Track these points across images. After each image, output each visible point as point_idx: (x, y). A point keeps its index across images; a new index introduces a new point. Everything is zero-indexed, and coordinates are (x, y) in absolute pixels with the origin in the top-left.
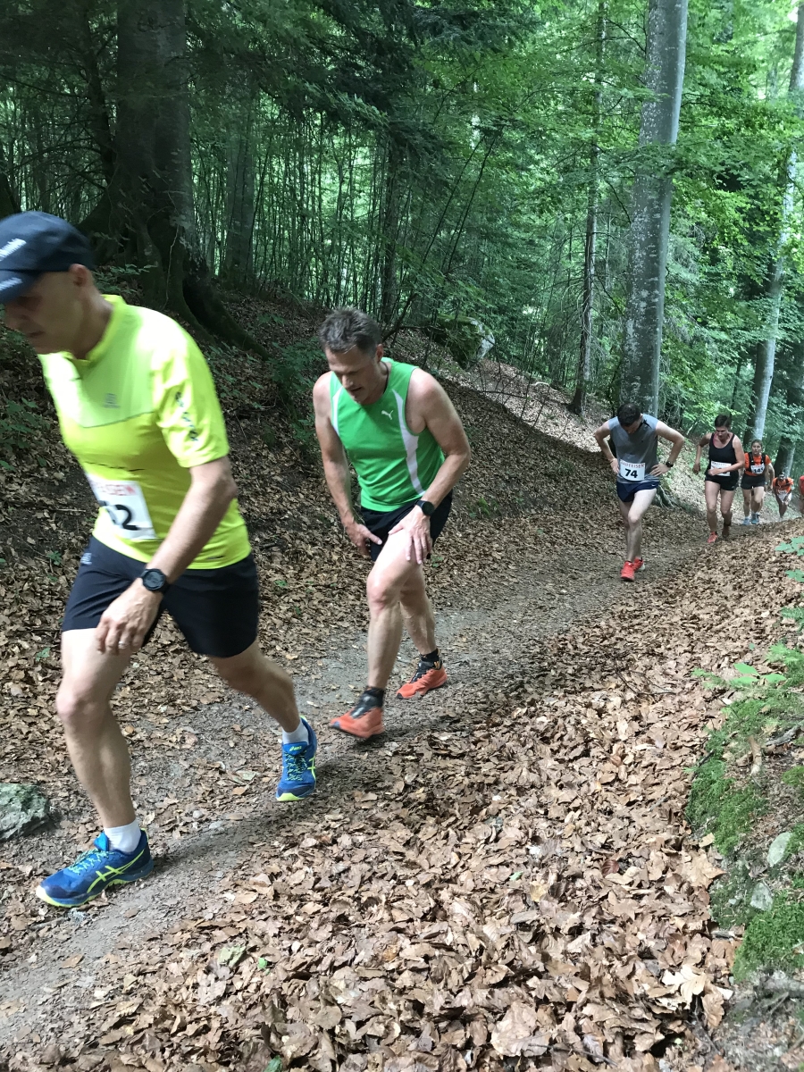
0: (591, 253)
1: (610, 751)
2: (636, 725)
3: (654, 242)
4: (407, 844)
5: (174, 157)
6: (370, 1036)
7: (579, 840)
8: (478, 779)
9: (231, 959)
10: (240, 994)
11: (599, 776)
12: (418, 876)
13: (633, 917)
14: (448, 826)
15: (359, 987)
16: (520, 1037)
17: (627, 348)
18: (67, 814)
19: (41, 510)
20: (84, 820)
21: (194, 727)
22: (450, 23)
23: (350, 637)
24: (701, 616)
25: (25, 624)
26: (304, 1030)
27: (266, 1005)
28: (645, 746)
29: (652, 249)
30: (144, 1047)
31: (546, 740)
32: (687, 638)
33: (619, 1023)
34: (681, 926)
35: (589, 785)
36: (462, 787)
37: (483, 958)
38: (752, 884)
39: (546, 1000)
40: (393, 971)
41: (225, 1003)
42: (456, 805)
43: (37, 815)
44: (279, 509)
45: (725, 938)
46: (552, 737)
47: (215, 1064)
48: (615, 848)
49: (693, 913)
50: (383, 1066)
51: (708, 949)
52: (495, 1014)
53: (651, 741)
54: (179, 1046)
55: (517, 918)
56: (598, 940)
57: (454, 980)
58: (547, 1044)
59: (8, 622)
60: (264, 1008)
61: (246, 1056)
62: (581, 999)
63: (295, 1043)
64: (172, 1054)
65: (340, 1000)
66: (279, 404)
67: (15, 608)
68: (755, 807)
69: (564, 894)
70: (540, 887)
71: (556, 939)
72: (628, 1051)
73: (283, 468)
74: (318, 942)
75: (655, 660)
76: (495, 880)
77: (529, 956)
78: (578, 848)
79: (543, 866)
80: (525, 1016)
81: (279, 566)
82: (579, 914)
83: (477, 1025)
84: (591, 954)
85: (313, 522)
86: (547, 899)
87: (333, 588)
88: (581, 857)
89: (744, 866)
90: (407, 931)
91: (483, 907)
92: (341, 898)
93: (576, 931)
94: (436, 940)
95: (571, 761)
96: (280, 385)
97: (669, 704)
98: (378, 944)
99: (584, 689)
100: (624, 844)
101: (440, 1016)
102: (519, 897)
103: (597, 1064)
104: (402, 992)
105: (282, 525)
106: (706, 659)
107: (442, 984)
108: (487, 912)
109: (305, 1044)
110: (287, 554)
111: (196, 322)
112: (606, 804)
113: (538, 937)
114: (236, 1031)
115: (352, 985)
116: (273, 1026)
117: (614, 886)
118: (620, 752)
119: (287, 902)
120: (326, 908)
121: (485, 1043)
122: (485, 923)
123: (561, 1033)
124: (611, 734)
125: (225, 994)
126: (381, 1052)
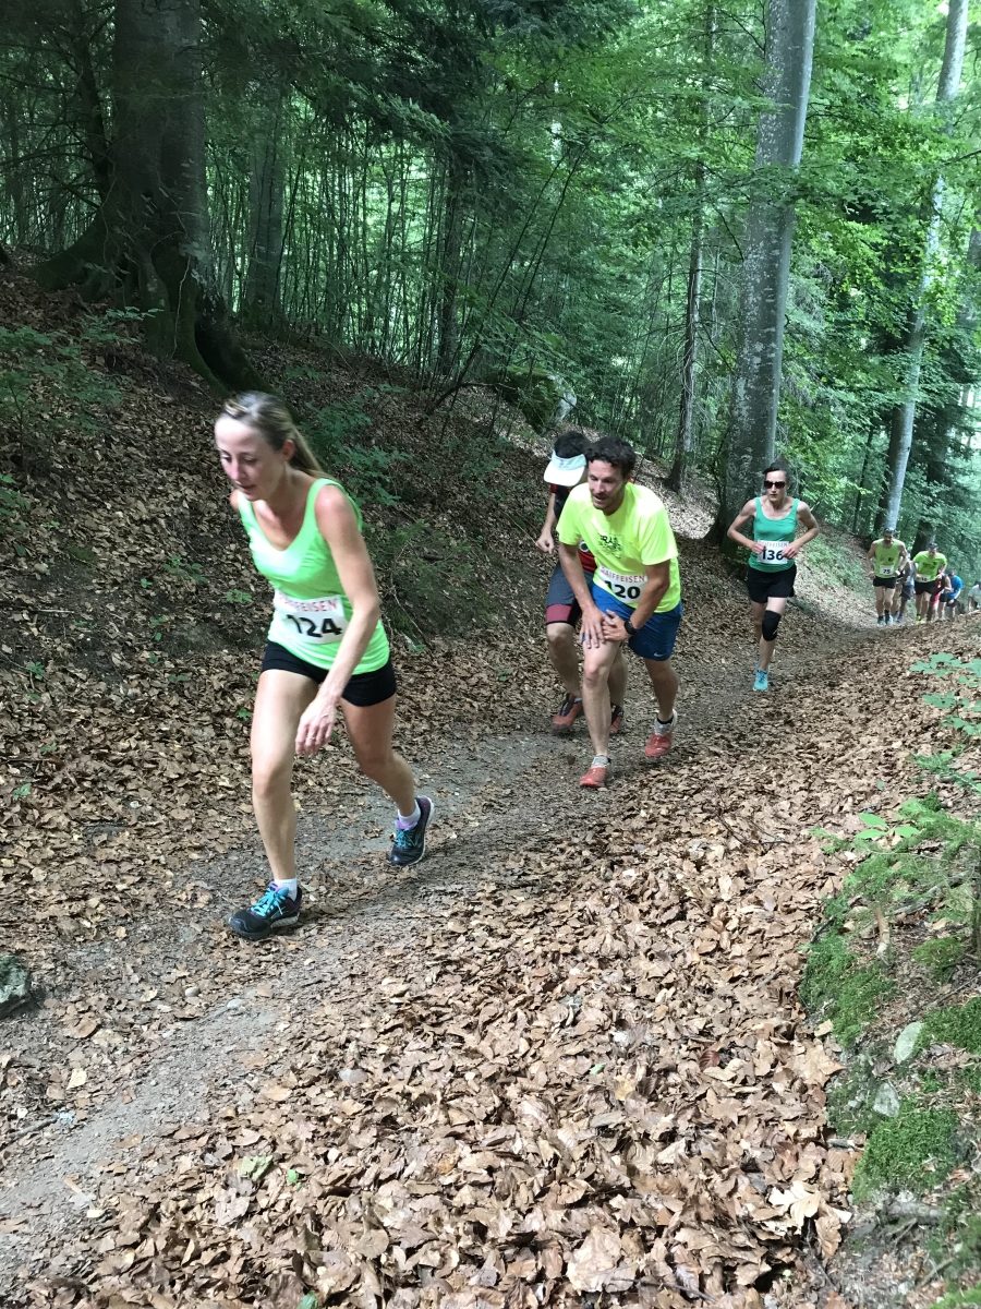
0: (695, 295)
1: (710, 913)
2: (741, 881)
3: (772, 284)
4: (469, 1027)
5: (184, 170)
6: (423, 1266)
7: (673, 1025)
8: (554, 947)
9: (255, 1171)
10: (265, 1214)
11: (697, 944)
12: (481, 1068)
13: (736, 1121)
14: (517, 1005)
15: (410, 1205)
16: (602, 1269)
17: (736, 413)
18: (53, 990)
19: (20, 610)
20: (74, 999)
21: (208, 881)
22: (528, 11)
24: (820, 745)
26: (344, 1259)
27: (298, 1228)
28: (752, 908)
29: (770, 292)
30: (149, 1280)
31: (633, 899)
32: (803, 773)
33: (718, 1251)
34: (792, 1133)
35: (685, 955)
36: (529, 959)
37: (558, 1170)
38: (876, 1083)
39: (632, 1224)
40: (450, 1185)
41: (248, 1225)
42: (526, 979)
43: (16, 992)
45: (843, 1147)
46: (642, 894)
47: (236, 1301)
48: (716, 1035)
49: (807, 1116)
50: (439, 1303)
51: (824, 1161)
52: (571, 1240)
53: (759, 903)
54: (192, 1278)
55: (598, 1121)
56: (694, 1148)
57: (523, 1197)
58: (633, 1277)
60: (296, 1233)
61: (274, 1291)
62: (673, 1222)
63: (333, 1275)
64: (184, 1287)
65: (387, 1222)
68: (881, 989)
69: (654, 1092)
70: (626, 1084)
71: (644, 1146)
72: (728, 1285)
74: (359, 1149)
75: (765, 799)
76: (572, 1073)
77: (612, 1168)
78: (671, 1035)
79: (630, 1056)
80: (608, 1243)
82: (672, 1116)
83: (550, 1253)
84: (685, 1165)
86: (634, 1097)
88: (674, 1045)
89: (866, 1062)
90: (467, 1136)
91: (558, 1107)
92: (387, 1095)
93: (669, 1137)
94: (502, 1148)
95: (663, 925)
97: (781, 855)
98: (432, 1153)
99: (679, 834)
100: (727, 1030)
101: (507, 1242)
102: (601, 1095)
103: (691, 1301)
104: (461, 1211)
106: (825, 800)
107: (509, 1200)
108: (563, 1113)
109: (345, 1277)
111: (211, 375)
112: (705, 980)
113: (623, 1145)
114: (261, 1260)
115: (401, 1204)
116: (306, 1254)
117: (714, 1082)
118: (723, 915)
119: (321, 1100)
120: (370, 1108)
121: (559, 1276)
122: (560, 1127)
123: (649, 1264)
124: (712, 892)
125: (247, 1213)
126: (436, 1286)
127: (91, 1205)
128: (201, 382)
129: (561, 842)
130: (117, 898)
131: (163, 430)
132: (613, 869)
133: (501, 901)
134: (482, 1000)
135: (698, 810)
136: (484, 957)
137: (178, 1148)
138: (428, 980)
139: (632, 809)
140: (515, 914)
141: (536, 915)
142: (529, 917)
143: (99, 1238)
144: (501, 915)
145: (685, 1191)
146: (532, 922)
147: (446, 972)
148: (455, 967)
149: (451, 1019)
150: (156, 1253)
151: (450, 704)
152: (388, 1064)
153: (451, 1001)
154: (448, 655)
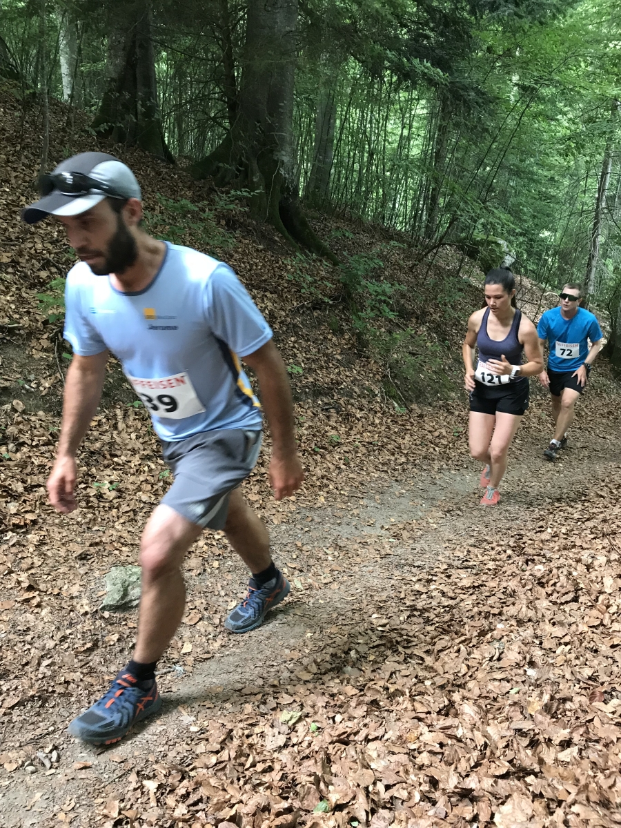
0: (604, 190)
1: (596, 600)
2: (620, 582)
4: (427, 652)
5: (281, 107)
6: (396, 798)
7: (569, 670)
8: (486, 609)
9: (290, 720)
10: (296, 747)
11: (586, 619)
12: (435, 679)
13: (615, 741)
14: (460, 643)
15: (388, 758)
16: (519, 821)
22: (506, 2)
23: (385, 484)
25: (154, 451)
26: (346, 784)
27: (318, 760)
30: (225, 775)
31: (542, 584)
33: (601, 822)
35: (577, 626)
36: (470, 614)
37: (488, 752)
39: (541, 796)
40: (414, 750)
41: (285, 752)
42: (467, 627)
44: (337, 380)
46: (547, 582)
47: (277, 797)
48: (600, 681)
50: (407, 822)
52: (496, 798)
54: (250, 778)
55: (515, 725)
56: (584, 754)
57: (463, 766)
59: (142, 448)
60: (316, 762)
61: (301, 795)
62: (570, 799)
63: (339, 792)
64: (245, 783)
65: (373, 765)
66: (344, 300)
67: (147, 439)
69: (555, 712)
70: (536, 704)
71: (548, 746)
73: (342, 349)
74: (355, 718)
76: (497, 691)
77: (526, 758)
78: (568, 676)
79: (538, 686)
80: (524, 805)
81: (335, 424)
82: (568, 730)
83: (483, 805)
85: (362, 392)
86: (541, 713)
87: (375, 446)
88: (570, 683)
90: (426, 721)
91: (487, 712)
92: (374, 686)
93: (566, 744)
94: (449, 732)
95: (562, 604)
96: (345, 285)
98: (403, 727)
99: (574, 546)
100: (609, 679)
101: (454, 792)
102: (518, 709)
104: (421, 768)
105: (339, 393)
107: (453, 767)
108: (490, 716)
109: (346, 795)
110: (341, 415)
111: (287, 234)
112: (592, 644)
113: (534, 744)
114: (292, 775)
115: (382, 755)
116: (322, 776)
117: (599, 712)
118: (606, 602)
119: (332, 684)
120: (362, 693)
121: (489, 820)
122: (489, 725)
123: (553, 823)
124: (598, 586)
125: (285, 745)
126: (405, 812)
127: (193, 723)
128: (281, 238)
129: (492, 543)
130: (215, 543)
131: (257, 266)
132: (527, 564)
133: (450, 576)
134: (437, 637)
135: (588, 532)
136: (438, 609)
137: (243, 699)
138: (402, 618)
139: (542, 527)
140: (460, 585)
141: (474, 587)
142: (469, 588)
143: (196, 744)
144: (451, 584)
145: (578, 780)
146: (471, 591)
147: (414, 616)
148: (419, 613)
149: (417, 645)
150: (230, 759)
151: (420, 447)
152: (376, 667)
153: (417, 634)
154: (421, 416)
